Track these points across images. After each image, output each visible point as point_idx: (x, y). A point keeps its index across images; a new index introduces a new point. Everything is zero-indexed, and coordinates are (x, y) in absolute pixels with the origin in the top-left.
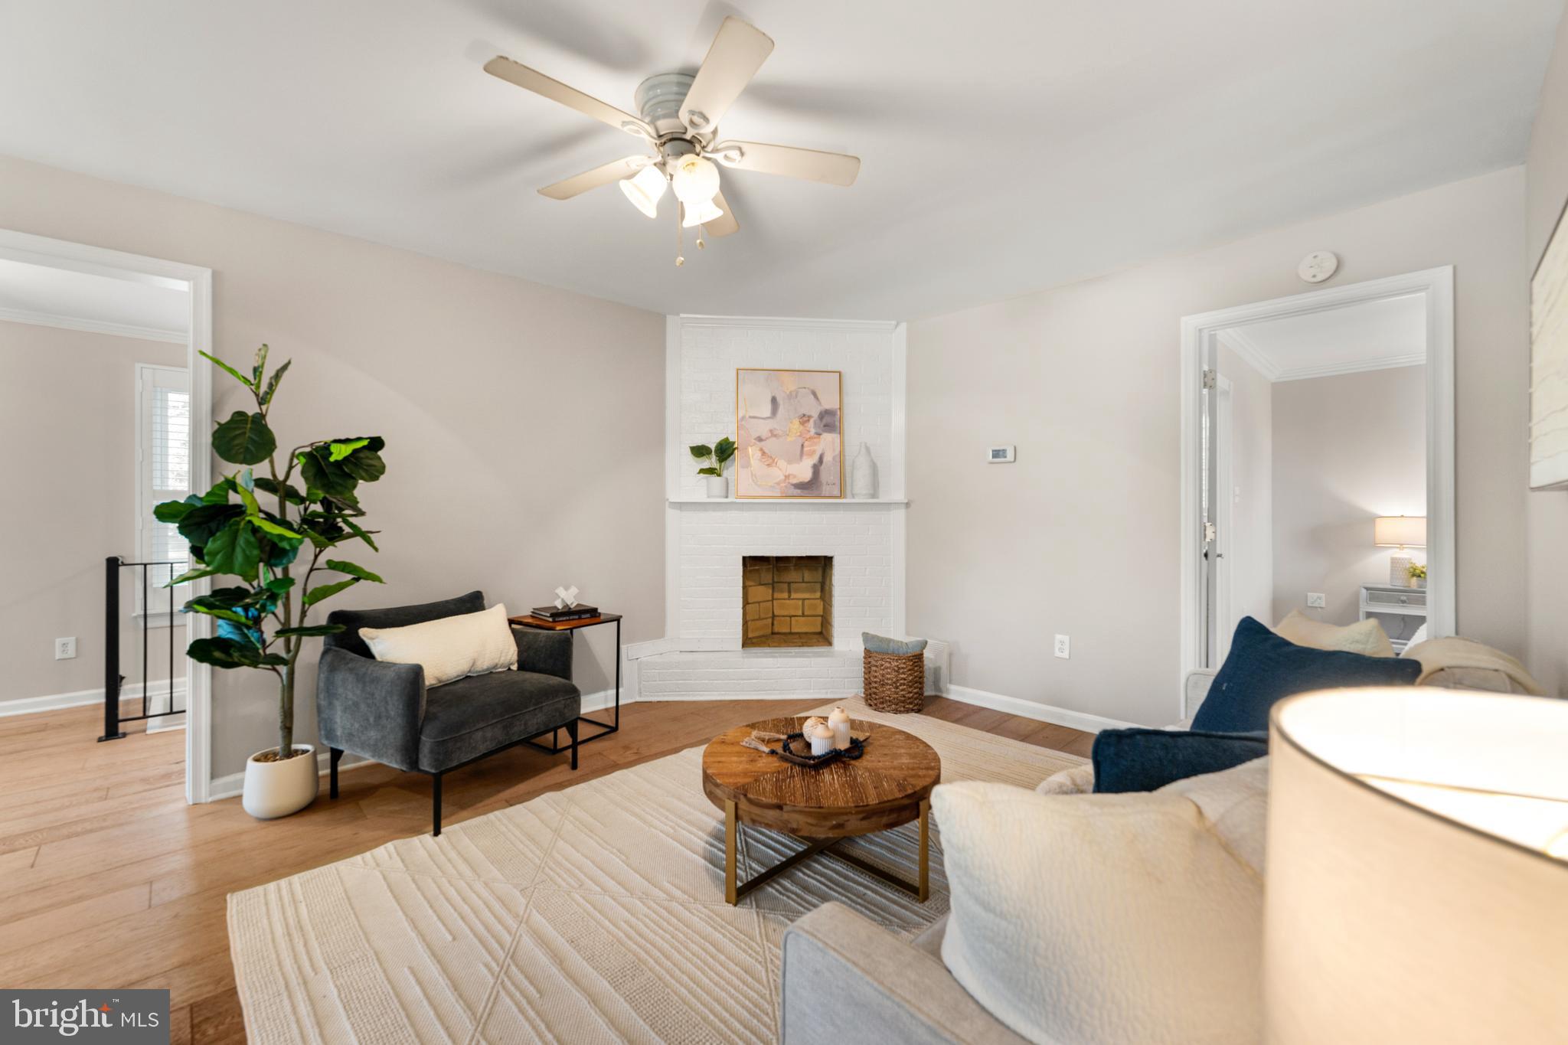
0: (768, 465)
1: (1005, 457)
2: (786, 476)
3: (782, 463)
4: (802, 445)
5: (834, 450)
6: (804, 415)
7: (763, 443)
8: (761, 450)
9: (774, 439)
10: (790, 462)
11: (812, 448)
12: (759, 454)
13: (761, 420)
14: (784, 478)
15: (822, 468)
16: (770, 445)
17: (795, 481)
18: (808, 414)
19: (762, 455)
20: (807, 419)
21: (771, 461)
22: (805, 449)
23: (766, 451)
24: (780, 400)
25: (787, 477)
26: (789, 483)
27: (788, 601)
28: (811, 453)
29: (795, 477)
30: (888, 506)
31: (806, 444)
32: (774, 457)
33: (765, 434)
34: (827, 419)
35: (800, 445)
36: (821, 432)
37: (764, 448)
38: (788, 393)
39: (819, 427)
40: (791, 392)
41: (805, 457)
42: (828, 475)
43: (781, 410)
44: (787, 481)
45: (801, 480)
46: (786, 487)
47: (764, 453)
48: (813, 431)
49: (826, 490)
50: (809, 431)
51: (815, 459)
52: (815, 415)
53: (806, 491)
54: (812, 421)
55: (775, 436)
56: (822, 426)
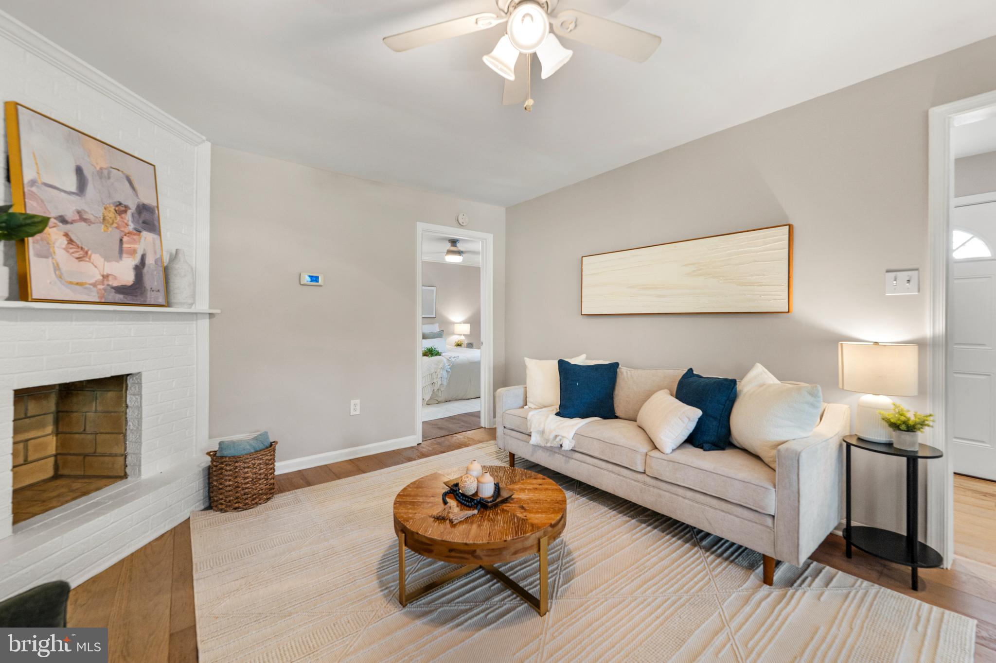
0: (77, 258)
1: (318, 282)
2: (103, 276)
3: (96, 258)
4: (121, 240)
5: (155, 253)
6: (120, 204)
7: (68, 226)
8: (66, 235)
9: (83, 224)
10: (107, 258)
11: (132, 246)
12: (64, 241)
13: (63, 194)
14: (101, 278)
15: (145, 270)
16: (79, 231)
17: (115, 284)
18: (125, 203)
19: (68, 243)
20: (123, 209)
21: (81, 252)
22: (125, 246)
23: (74, 238)
24: (87, 172)
25: (105, 277)
26: (108, 285)
27: (82, 436)
28: (133, 252)
29: (115, 278)
30: (196, 315)
31: (125, 239)
32: (86, 249)
33: (70, 215)
34: (145, 215)
35: (119, 240)
36: (140, 229)
37: (70, 234)
38: (98, 168)
39: (139, 223)
40: (101, 169)
41: (124, 255)
42: (153, 280)
43: (90, 188)
44: (106, 283)
45: (123, 283)
46: (105, 290)
47: (71, 241)
48: (131, 226)
49: (151, 297)
50: (127, 225)
51: (137, 260)
52: (133, 208)
53: (129, 298)
54: (129, 212)
55: (85, 220)
56: (141, 222)
